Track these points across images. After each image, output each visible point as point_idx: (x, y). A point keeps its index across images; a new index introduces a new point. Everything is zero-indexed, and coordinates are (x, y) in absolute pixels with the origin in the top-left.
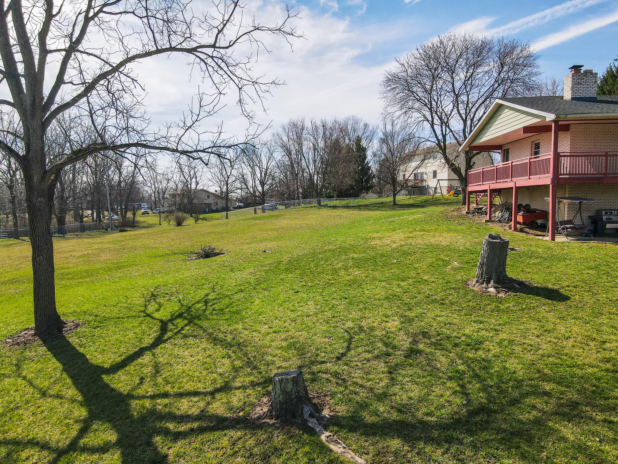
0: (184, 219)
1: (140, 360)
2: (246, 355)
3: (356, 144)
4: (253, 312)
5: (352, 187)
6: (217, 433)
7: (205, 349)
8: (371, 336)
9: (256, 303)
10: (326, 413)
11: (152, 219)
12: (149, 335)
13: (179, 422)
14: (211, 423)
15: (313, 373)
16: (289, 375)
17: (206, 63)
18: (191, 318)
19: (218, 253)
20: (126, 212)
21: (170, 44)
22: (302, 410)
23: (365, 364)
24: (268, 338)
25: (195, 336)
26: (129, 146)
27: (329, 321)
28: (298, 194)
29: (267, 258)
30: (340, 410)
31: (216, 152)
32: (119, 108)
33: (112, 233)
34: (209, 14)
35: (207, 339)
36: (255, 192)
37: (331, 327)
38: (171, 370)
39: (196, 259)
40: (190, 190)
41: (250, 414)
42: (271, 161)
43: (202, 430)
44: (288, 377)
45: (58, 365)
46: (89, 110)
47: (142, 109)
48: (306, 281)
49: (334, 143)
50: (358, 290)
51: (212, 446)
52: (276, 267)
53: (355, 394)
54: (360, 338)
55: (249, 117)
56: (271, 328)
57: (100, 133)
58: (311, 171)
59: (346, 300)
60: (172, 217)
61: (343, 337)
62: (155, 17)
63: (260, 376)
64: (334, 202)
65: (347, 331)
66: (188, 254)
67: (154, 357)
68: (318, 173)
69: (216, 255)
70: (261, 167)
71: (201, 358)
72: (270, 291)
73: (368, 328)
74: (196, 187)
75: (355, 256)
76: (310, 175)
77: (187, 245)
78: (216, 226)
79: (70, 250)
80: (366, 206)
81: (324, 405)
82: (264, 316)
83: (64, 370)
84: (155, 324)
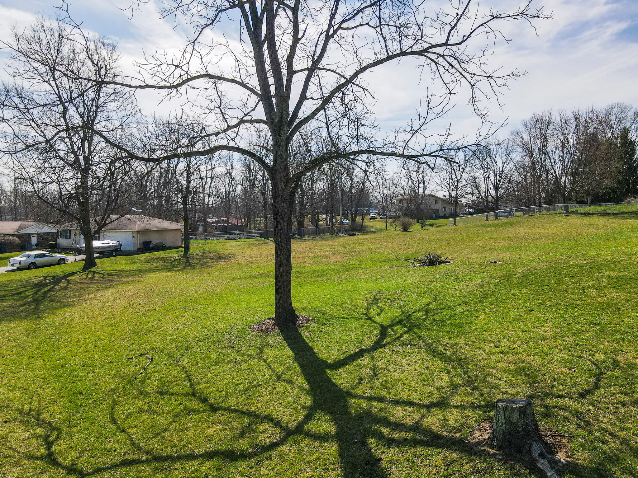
0: (410, 224)
1: (359, 361)
2: (466, 372)
3: (621, 137)
4: (477, 327)
5: (613, 191)
6: (431, 450)
7: (423, 360)
8: (630, 375)
9: (482, 317)
10: (561, 456)
11: (379, 224)
12: (370, 338)
13: (393, 429)
14: (425, 437)
15: (547, 407)
16: (515, 403)
17: (436, 64)
18: (410, 326)
19: (443, 261)
20: (355, 217)
21: (401, 50)
22: (530, 447)
23: (619, 408)
24: (493, 358)
25: (414, 345)
26: (359, 153)
27: (570, 349)
28: (540, 198)
29: (497, 270)
30: (580, 458)
31: (443, 156)
32: (351, 117)
33: (342, 237)
34: (441, 11)
35: (426, 349)
36: (487, 197)
37: (573, 356)
38: (388, 375)
39: (420, 266)
40: (417, 195)
41: (467, 437)
42: (508, 162)
43: (415, 443)
44: (514, 406)
45: (291, 353)
46: (325, 122)
47: (372, 117)
48: (543, 299)
49: (590, 138)
50: (613, 316)
51: (425, 462)
52: (508, 280)
53: (603, 442)
54: (614, 375)
55: (481, 116)
56: (497, 347)
57: (334, 142)
58: (557, 173)
59: (597, 327)
60: (398, 223)
61: (590, 370)
62: (388, 25)
63: (481, 398)
64: (587, 209)
65: (595, 365)
66: (412, 261)
67: (373, 360)
68: (566, 175)
69: (441, 263)
70: (496, 169)
71: (419, 368)
72: (498, 306)
73: (626, 364)
74: (424, 192)
75: (613, 274)
76: (556, 177)
77: (411, 251)
78: (443, 232)
79: (306, 251)
80: (632, 213)
81: (559, 447)
82: (490, 333)
83: (296, 359)
84: (376, 328)
